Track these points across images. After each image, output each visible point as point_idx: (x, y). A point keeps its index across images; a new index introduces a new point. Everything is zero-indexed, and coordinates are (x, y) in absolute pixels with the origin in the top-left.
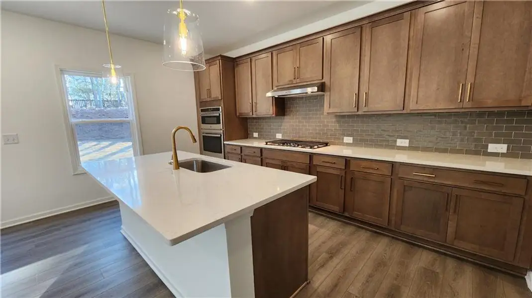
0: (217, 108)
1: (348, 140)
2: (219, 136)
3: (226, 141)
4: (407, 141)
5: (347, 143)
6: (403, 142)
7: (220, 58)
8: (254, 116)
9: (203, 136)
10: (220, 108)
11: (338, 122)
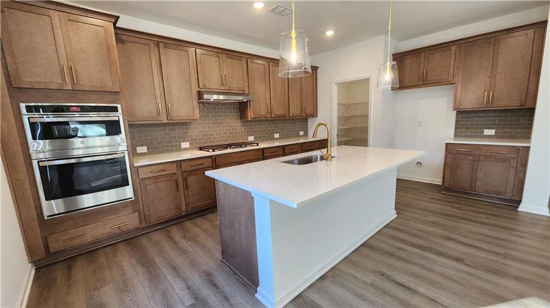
7: (114, 20)
10: (119, 106)
11: (244, 126)
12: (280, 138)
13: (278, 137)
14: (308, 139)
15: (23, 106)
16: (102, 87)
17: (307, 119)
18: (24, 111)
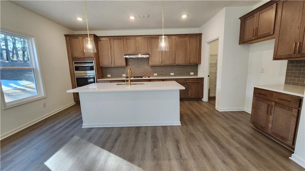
0: (92, 62)
1: (156, 74)
2: (94, 77)
3: (98, 79)
4: (173, 73)
5: (155, 76)
6: (172, 74)
7: (93, 35)
8: (113, 66)
9: (76, 78)
10: (94, 62)
11: (151, 68)
12: (175, 75)
13: (173, 75)
14: (197, 76)
15: (74, 62)
16: (89, 56)
17: (198, 65)
18: (74, 64)
